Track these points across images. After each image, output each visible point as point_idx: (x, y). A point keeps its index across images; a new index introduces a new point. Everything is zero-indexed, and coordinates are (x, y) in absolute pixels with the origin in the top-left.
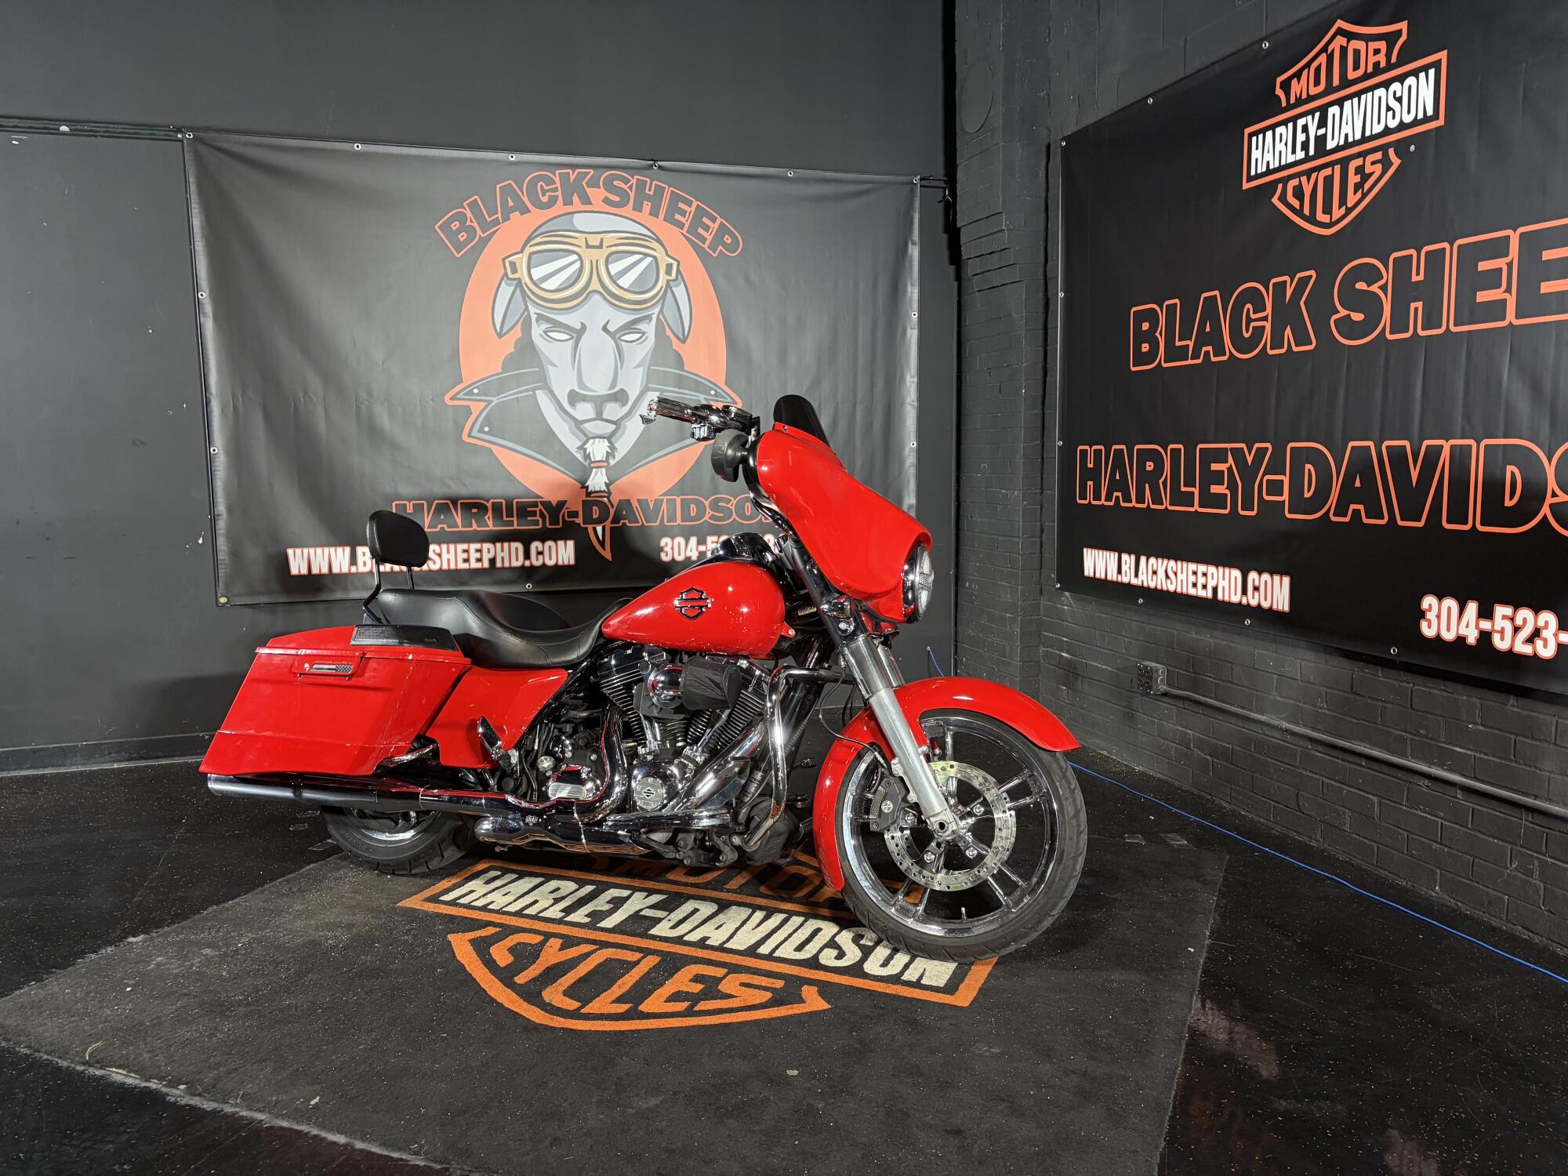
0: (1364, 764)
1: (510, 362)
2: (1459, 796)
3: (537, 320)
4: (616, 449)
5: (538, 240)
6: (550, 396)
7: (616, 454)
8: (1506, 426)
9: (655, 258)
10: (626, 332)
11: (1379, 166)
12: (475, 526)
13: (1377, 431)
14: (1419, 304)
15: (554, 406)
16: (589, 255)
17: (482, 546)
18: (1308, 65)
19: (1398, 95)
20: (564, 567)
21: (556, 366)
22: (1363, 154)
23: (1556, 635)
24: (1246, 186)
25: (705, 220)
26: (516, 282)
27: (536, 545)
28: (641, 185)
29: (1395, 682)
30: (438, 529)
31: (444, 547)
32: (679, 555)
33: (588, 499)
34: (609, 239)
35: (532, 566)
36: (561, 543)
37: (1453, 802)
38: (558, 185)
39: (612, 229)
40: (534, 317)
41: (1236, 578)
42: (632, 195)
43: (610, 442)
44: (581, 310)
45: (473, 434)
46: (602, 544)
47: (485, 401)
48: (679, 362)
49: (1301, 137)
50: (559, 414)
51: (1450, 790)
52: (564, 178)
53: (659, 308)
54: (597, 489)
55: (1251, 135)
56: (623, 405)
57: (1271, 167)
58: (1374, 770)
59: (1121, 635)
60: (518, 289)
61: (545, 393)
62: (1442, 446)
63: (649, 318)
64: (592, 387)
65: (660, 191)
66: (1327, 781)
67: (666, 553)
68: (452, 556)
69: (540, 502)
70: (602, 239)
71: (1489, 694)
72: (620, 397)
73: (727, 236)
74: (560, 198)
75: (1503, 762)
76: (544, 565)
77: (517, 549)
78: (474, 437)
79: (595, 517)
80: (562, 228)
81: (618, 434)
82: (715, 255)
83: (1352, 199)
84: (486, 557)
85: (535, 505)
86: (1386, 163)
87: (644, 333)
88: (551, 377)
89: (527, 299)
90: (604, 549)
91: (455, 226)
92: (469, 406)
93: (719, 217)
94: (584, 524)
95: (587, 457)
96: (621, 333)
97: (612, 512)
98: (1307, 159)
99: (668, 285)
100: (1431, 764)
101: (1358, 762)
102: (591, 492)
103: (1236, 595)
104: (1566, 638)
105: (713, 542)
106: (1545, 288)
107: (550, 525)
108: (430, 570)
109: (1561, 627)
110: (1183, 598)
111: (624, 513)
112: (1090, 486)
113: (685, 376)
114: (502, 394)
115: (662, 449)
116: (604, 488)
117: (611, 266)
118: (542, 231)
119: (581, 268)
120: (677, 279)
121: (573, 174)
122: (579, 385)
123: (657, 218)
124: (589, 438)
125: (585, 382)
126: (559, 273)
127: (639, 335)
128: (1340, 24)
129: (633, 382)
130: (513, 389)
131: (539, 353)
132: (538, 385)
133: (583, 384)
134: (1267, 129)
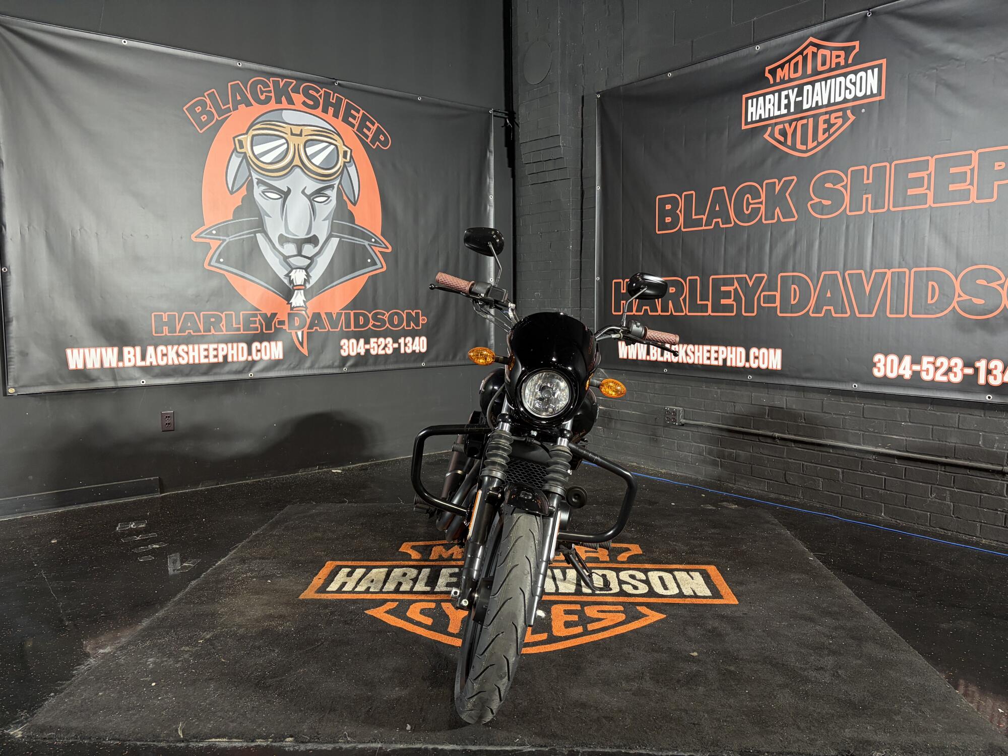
0: (831, 451)
1: (238, 212)
2: (896, 462)
3: (258, 183)
4: (311, 277)
5: (259, 126)
6: (266, 237)
7: (310, 280)
8: (928, 261)
9: (336, 146)
10: (318, 195)
11: (841, 119)
12: (213, 332)
13: (841, 265)
14: (869, 196)
15: (269, 245)
16: (293, 141)
17: (218, 346)
18: (789, 61)
19: (853, 81)
20: (275, 360)
21: (269, 216)
22: (830, 113)
23: (962, 370)
24: (744, 127)
25: (368, 123)
26: (243, 155)
27: (256, 345)
28: (327, 95)
29: (852, 404)
30: (186, 334)
31: (191, 347)
32: (353, 351)
33: (292, 312)
34: (307, 130)
35: (253, 360)
36: (273, 344)
37: (892, 466)
38: (272, 88)
39: (308, 124)
40: (255, 181)
41: (741, 352)
42: (321, 101)
43: (306, 272)
44: (286, 179)
45: (212, 264)
46: (301, 344)
47: (220, 240)
48: (352, 218)
49: (784, 102)
50: (272, 251)
51: (891, 460)
52: (276, 84)
53: (339, 180)
54: (298, 305)
55: (747, 99)
56: (316, 245)
57: (763, 117)
58: (839, 454)
59: (647, 392)
60: (244, 161)
61: (262, 235)
62: (886, 273)
63: (332, 187)
64: (294, 233)
65: (339, 101)
66: (806, 463)
67: (345, 350)
68: (196, 354)
69: (260, 314)
70: (302, 130)
71: (915, 405)
72: (313, 240)
73: (381, 135)
74: (273, 98)
75: (925, 441)
76: (261, 359)
77: (242, 348)
78: (212, 266)
79: (297, 324)
80: (275, 120)
81: (312, 266)
82: (374, 148)
83: (821, 137)
84: (221, 355)
85: (255, 315)
86: (845, 118)
87: (329, 197)
88: (267, 225)
89: (250, 168)
90: (303, 348)
91: (198, 109)
92: (208, 244)
93: (375, 122)
95: (291, 282)
96: (314, 196)
97: (308, 321)
98: (789, 113)
99: (345, 166)
100: (877, 447)
101: (828, 451)
102: (294, 307)
103: (741, 361)
104: (970, 371)
105: (374, 342)
106: (952, 187)
107: (266, 330)
108: (180, 364)
109: (966, 365)
110: (700, 367)
111: (316, 322)
112: (623, 304)
113: (356, 228)
114: (232, 235)
115: (341, 278)
116: (302, 304)
117: (307, 149)
118: (261, 120)
119: (288, 149)
120: (350, 161)
121: (282, 82)
122: (285, 231)
123: (337, 118)
124: (292, 268)
125: (291, 228)
126: (273, 151)
127: (326, 198)
128: (812, 39)
129: (322, 230)
130: (240, 232)
131: (259, 208)
132: (258, 230)
133: (289, 230)
134: (760, 95)
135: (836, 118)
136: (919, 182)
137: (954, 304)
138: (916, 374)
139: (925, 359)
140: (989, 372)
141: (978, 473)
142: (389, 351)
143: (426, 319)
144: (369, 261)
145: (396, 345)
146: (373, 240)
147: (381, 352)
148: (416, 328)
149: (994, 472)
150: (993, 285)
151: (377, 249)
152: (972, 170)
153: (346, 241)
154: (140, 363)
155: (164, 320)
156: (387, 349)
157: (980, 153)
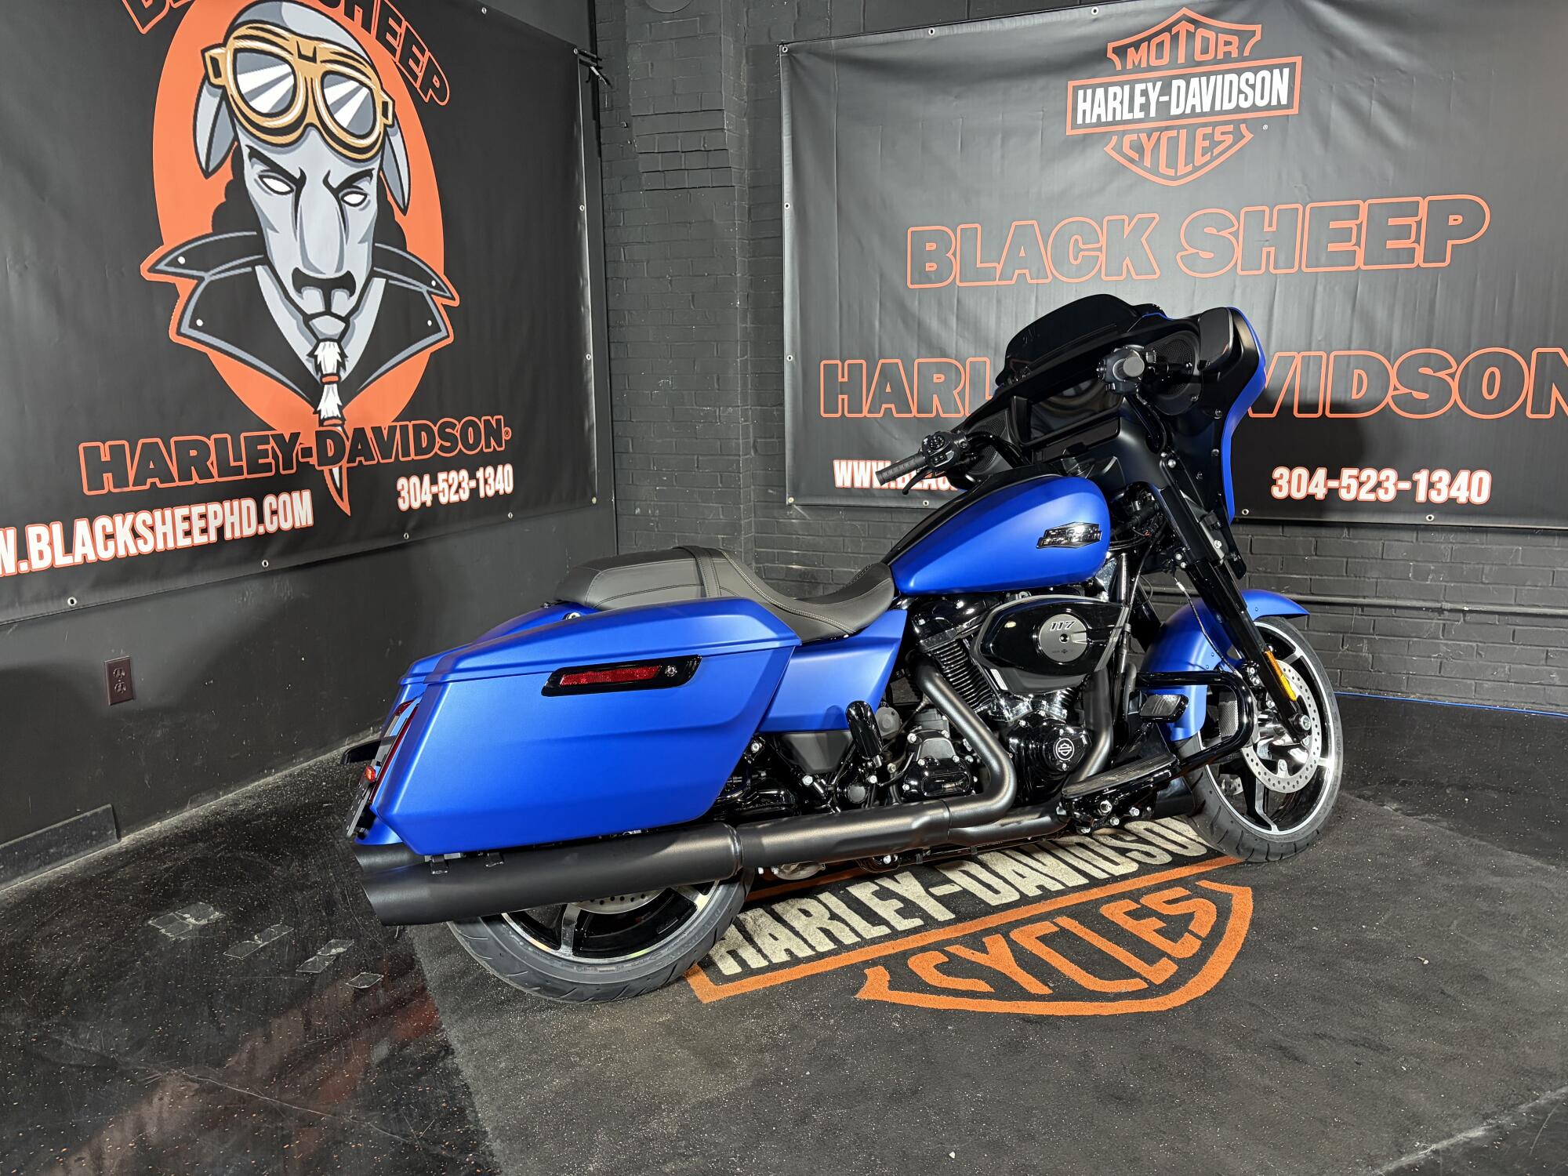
1: (221, 218)
3: (250, 159)
4: (347, 357)
5: (243, 31)
6: (272, 274)
7: (346, 363)
9: (370, 89)
10: (349, 190)
11: (1231, 136)
12: (196, 479)
14: (1272, 249)
15: (278, 290)
16: (303, 70)
17: (205, 509)
18: (1149, 39)
19: (1251, 82)
20: (302, 530)
21: (276, 230)
22: (1215, 125)
23: (1395, 485)
24: (1070, 132)
25: (414, 49)
26: (220, 91)
27: (269, 500)
30: (147, 486)
31: (158, 514)
32: (416, 500)
33: (321, 429)
34: (325, 51)
35: (267, 533)
36: (296, 495)
39: (325, 37)
40: (246, 152)
43: (339, 347)
44: (297, 151)
45: (183, 330)
46: (339, 491)
47: (193, 277)
48: (403, 242)
49: (1139, 100)
53: (379, 161)
54: (330, 415)
55: (1076, 89)
56: (352, 293)
57: (1103, 119)
60: (224, 103)
61: (266, 270)
62: (1294, 357)
63: (369, 173)
64: (317, 267)
67: (404, 498)
68: (169, 528)
69: (273, 436)
70: (315, 48)
71: (1323, 532)
72: (347, 282)
73: (435, 76)
75: (1336, 577)
76: (279, 529)
77: (248, 508)
78: (184, 335)
79: (330, 454)
80: (271, 21)
81: (348, 334)
82: (427, 100)
83: (1199, 160)
84: (213, 525)
85: (265, 440)
86: (1237, 135)
87: (366, 195)
88: (272, 249)
89: (237, 122)
90: (342, 499)
92: (173, 286)
94: (319, 465)
95: (318, 367)
96: (345, 191)
97: (348, 444)
98: (1147, 119)
99: (386, 133)
102: (324, 420)
104: (1405, 485)
105: (444, 480)
106: (1390, 244)
107: (284, 470)
108: (140, 555)
109: (1400, 478)
111: (360, 447)
112: (843, 400)
113: (410, 260)
114: (215, 268)
115: (389, 360)
116: (337, 413)
117: (326, 91)
118: (248, 19)
119: (295, 86)
120: (392, 126)
122: (303, 259)
124: (319, 340)
125: (309, 256)
126: (270, 88)
127: (363, 197)
128: (1185, 11)
129: (359, 264)
130: (227, 262)
132: (256, 257)
133: (308, 260)
134: (1100, 85)
135: (1223, 133)
136: (1344, 235)
137: (1388, 399)
138: (1332, 493)
139: (1346, 473)
140: (1431, 486)
141: (1406, 613)
142: (465, 496)
143: (509, 429)
144: (430, 323)
145: (473, 484)
146: (434, 283)
147: (454, 498)
148: (498, 449)
149: (1427, 609)
150: (1442, 374)
151: (439, 301)
152: (1419, 223)
153: (395, 285)
154: (63, 561)
155: (103, 459)
156: (461, 491)
157: (1429, 201)
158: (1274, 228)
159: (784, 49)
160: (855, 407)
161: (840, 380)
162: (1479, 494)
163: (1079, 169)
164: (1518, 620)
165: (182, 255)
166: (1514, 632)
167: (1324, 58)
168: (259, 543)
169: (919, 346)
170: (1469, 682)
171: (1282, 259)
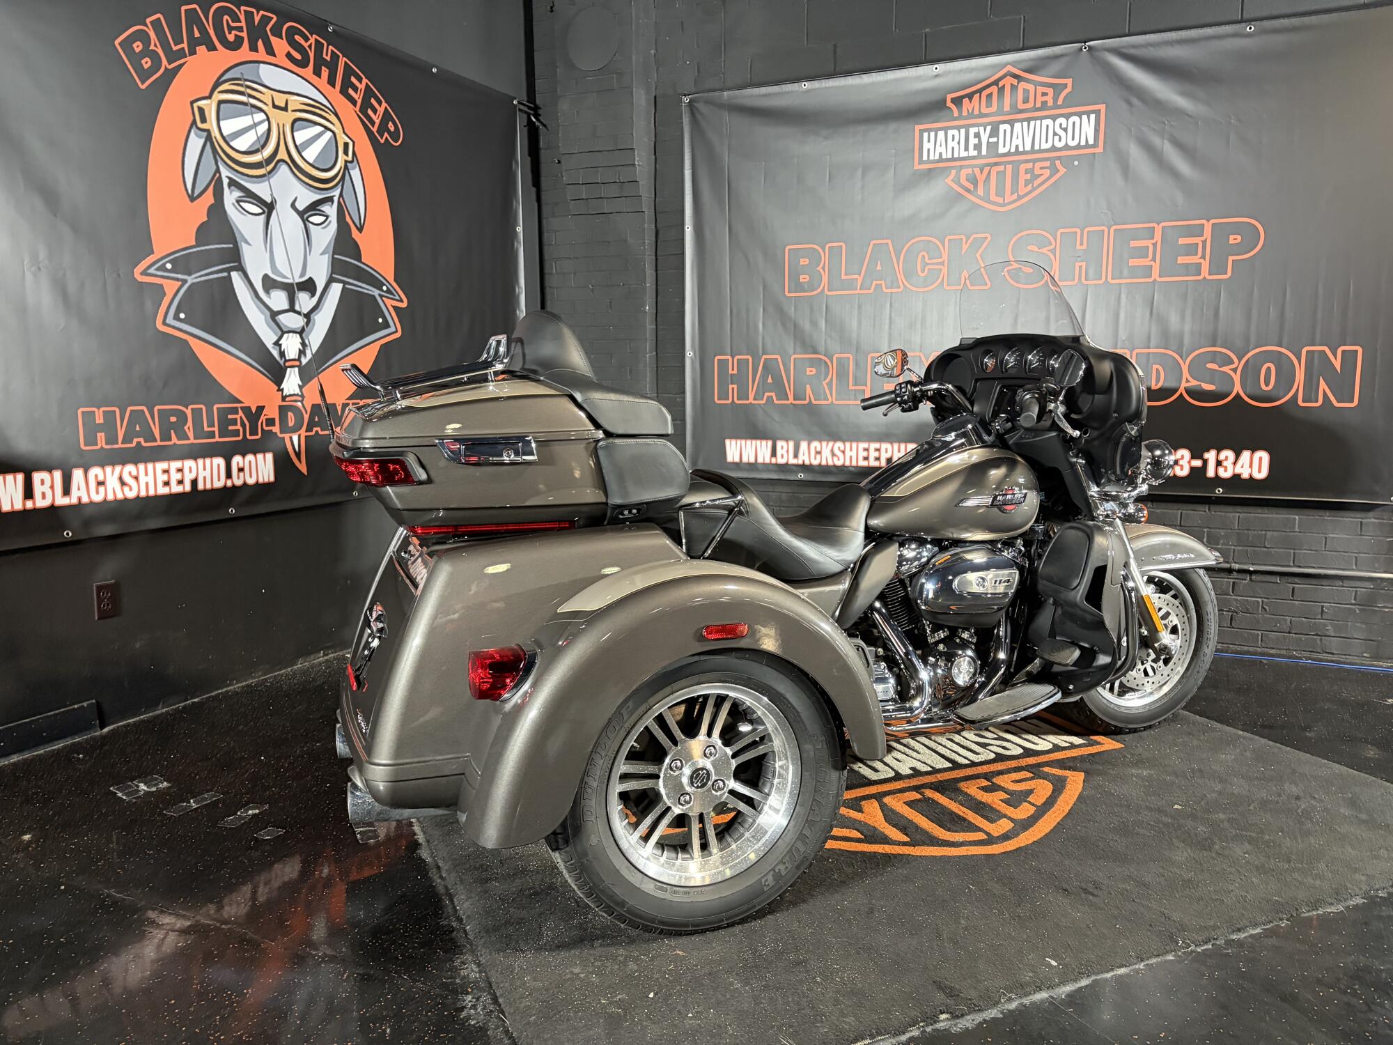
1: (203, 234)
3: (230, 185)
4: (307, 346)
5: (225, 87)
6: (244, 279)
7: (307, 351)
9: (333, 132)
10: (313, 212)
11: (1048, 170)
12: (174, 440)
14: (1084, 264)
15: (250, 292)
16: (276, 117)
17: (182, 465)
18: (980, 91)
19: (1064, 126)
20: (265, 485)
21: (249, 244)
22: (1034, 161)
23: (1189, 462)
24: (917, 166)
25: (373, 101)
26: (205, 134)
27: (237, 460)
28: (319, 47)
30: (134, 445)
31: (141, 467)
33: (284, 403)
34: (295, 102)
35: (234, 486)
36: (260, 456)
38: (243, 24)
39: (296, 92)
40: (226, 182)
42: (312, 55)
43: (301, 338)
44: (269, 181)
45: (167, 322)
46: (298, 455)
47: (178, 280)
48: (357, 253)
49: (973, 141)
50: (255, 302)
52: (249, 16)
53: (339, 190)
54: (292, 393)
55: (921, 132)
56: (313, 295)
57: (944, 156)
60: (208, 144)
61: (239, 275)
63: (330, 199)
64: (284, 273)
65: (335, 57)
68: (150, 479)
69: (241, 408)
70: (287, 101)
72: (309, 286)
73: (390, 122)
74: (246, 42)
76: (245, 483)
77: (219, 465)
78: (169, 326)
79: (291, 424)
80: (251, 79)
81: (309, 328)
82: (382, 141)
83: (1022, 190)
84: (188, 479)
85: (235, 411)
86: (1053, 170)
87: (327, 217)
88: (246, 258)
89: (219, 158)
90: (300, 461)
91: (138, 46)
92: (161, 286)
93: (383, 99)
94: (281, 433)
95: (282, 354)
96: (310, 213)
97: (306, 417)
99: (346, 168)
102: (286, 396)
104: (1197, 463)
106: (1181, 260)
107: (250, 435)
108: (125, 498)
109: (1193, 457)
110: (852, 469)
111: (316, 420)
112: (733, 389)
113: (363, 269)
114: (196, 272)
115: (347, 348)
116: (297, 391)
117: (295, 134)
118: (230, 77)
119: (269, 130)
120: (352, 162)
121: (258, 14)
122: (271, 267)
123: (334, 86)
124: (283, 332)
125: (277, 265)
126: (247, 132)
127: (324, 218)
128: (1009, 68)
129: (320, 271)
130: (208, 268)
131: (234, 227)
132: (232, 265)
133: (276, 268)
134: (941, 129)
135: (1041, 168)
136: (1142, 252)
137: (1182, 390)
140: (1219, 463)
144: (380, 320)
146: (385, 288)
150: (1226, 369)
151: (389, 303)
152: (1204, 242)
153: (350, 289)
154: (61, 501)
155: (98, 422)
157: (1213, 224)
158: (1085, 247)
159: (686, 100)
160: (743, 394)
161: (731, 372)
162: (1260, 471)
163: (926, 197)
164: (1296, 580)
165: (168, 262)
166: (1293, 589)
167: (1124, 106)
168: (228, 494)
169: (795, 344)
170: (1256, 632)
171: (1091, 272)
